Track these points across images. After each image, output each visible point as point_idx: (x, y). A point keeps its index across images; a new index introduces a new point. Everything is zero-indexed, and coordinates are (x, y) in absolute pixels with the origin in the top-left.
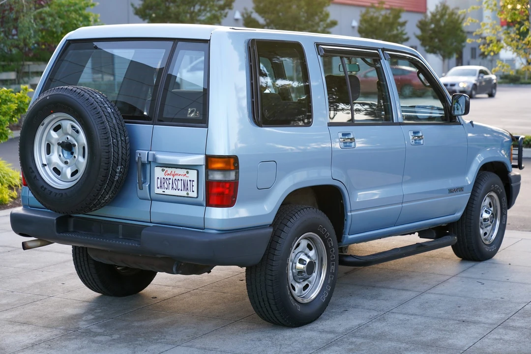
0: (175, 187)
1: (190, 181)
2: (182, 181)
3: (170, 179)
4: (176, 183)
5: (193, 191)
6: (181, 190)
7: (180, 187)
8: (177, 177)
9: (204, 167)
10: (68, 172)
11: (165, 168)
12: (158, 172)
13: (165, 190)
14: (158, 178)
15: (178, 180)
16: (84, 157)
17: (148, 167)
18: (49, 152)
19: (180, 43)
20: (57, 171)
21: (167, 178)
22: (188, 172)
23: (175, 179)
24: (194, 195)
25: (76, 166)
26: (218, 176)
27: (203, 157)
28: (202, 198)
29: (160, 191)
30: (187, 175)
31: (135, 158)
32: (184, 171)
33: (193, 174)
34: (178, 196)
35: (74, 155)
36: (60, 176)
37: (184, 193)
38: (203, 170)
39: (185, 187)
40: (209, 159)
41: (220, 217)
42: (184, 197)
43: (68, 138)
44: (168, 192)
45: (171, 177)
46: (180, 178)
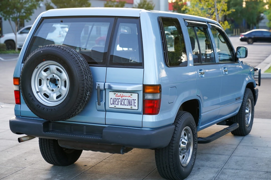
0: (122, 103)
1: (133, 100)
2: (128, 100)
3: (119, 99)
4: (124, 101)
5: (135, 106)
6: (127, 105)
7: (126, 103)
8: (124, 98)
9: (142, 92)
10: (54, 96)
11: (116, 93)
12: (111, 95)
13: (116, 105)
14: (111, 98)
15: (125, 99)
16: (65, 86)
17: (104, 92)
18: (40, 84)
19: (119, 19)
20: (46, 96)
21: (117, 99)
22: (131, 95)
23: (123, 99)
24: (136, 108)
25: (60, 92)
26: (149, 97)
27: (141, 85)
28: (141, 110)
29: (113, 106)
30: (131, 96)
31: (96, 87)
32: (129, 94)
33: (135, 96)
34: (125, 109)
35: (58, 86)
36: (48, 99)
37: (129, 107)
38: (141, 93)
39: (130, 103)
40: (145, 86)
41: (151, 121)
42: (129, 109)
43: (53, 76)
44: (117, 106)
45: (120, 98)
46: (126, 98)
